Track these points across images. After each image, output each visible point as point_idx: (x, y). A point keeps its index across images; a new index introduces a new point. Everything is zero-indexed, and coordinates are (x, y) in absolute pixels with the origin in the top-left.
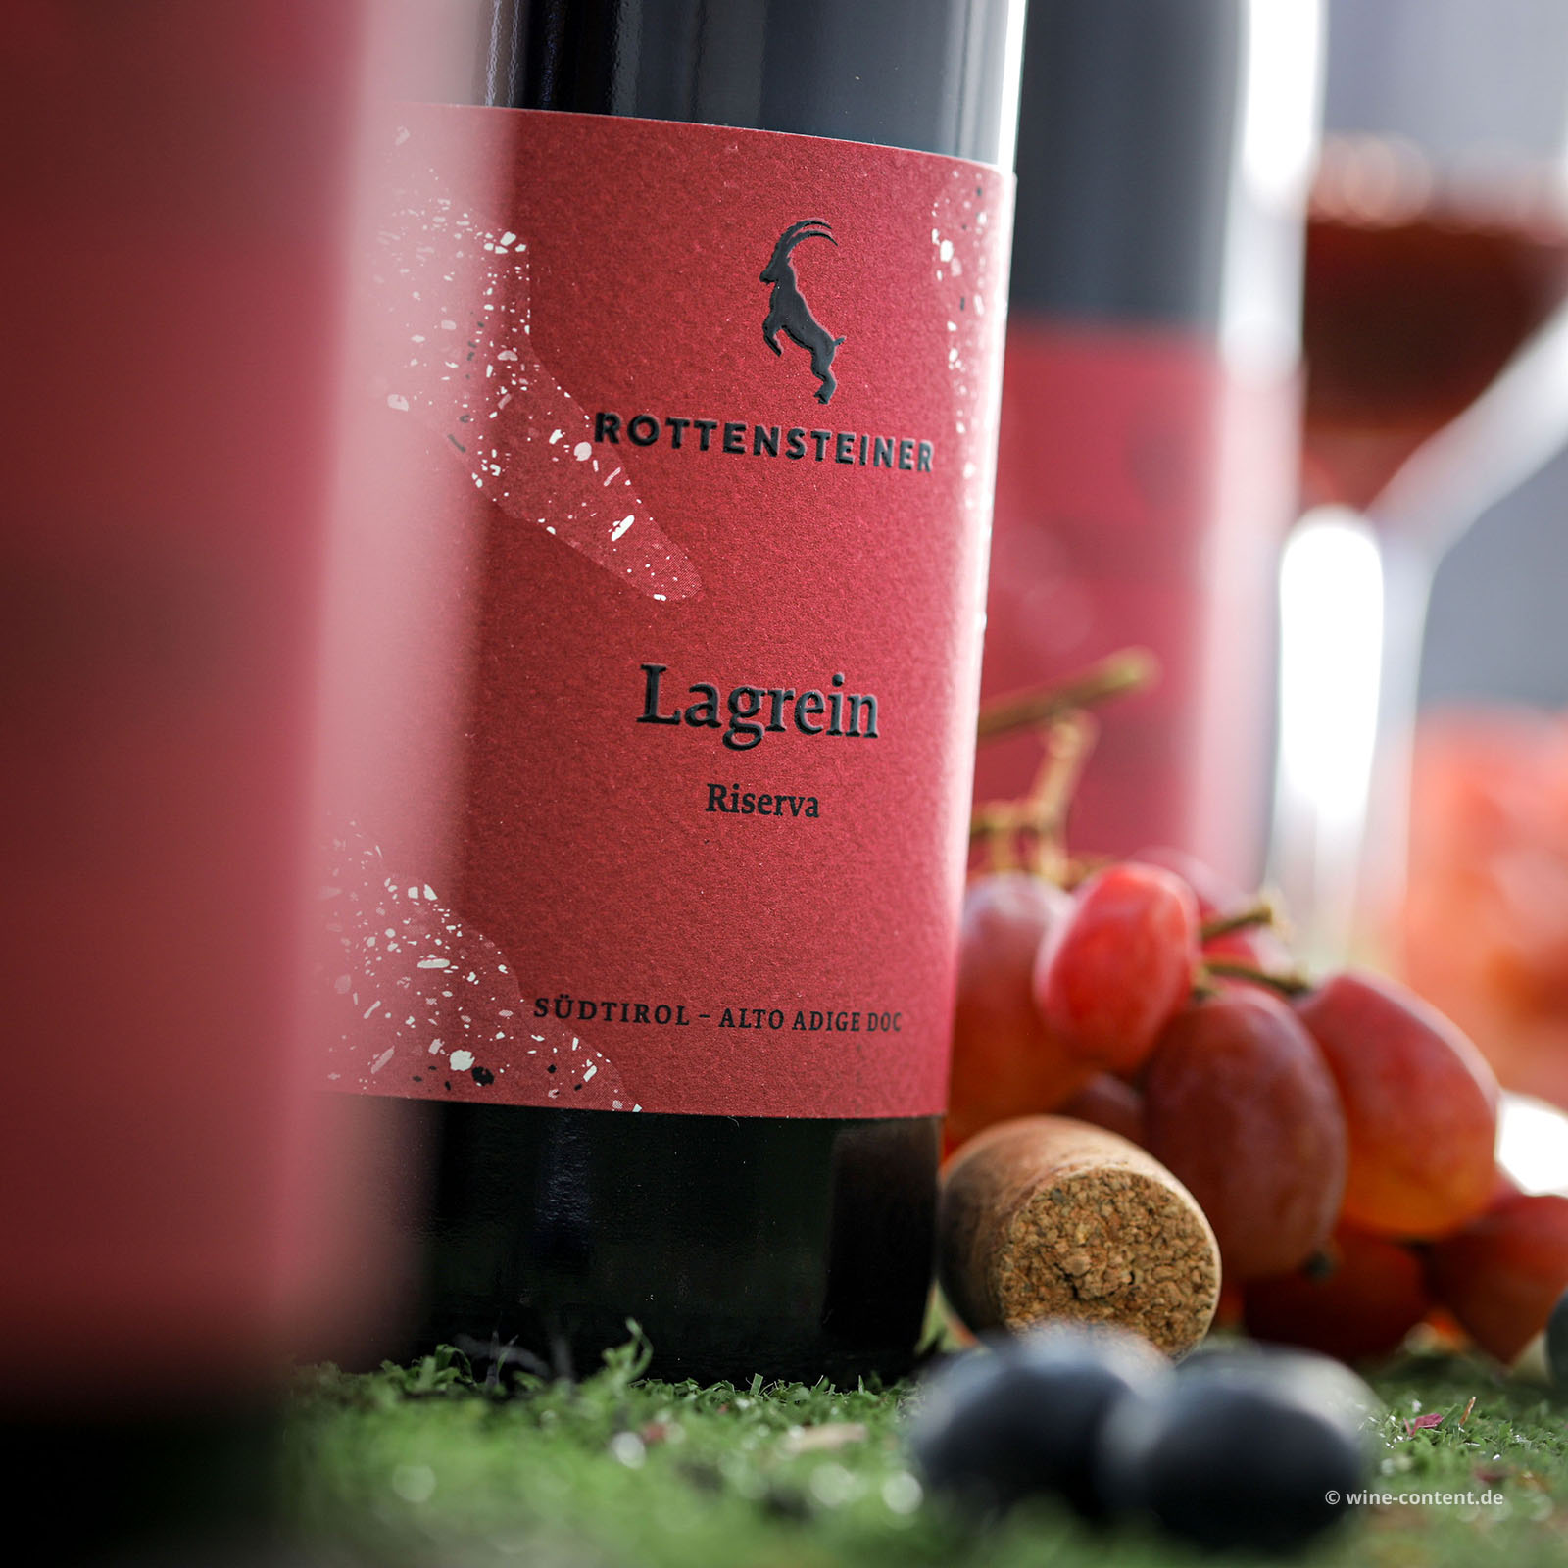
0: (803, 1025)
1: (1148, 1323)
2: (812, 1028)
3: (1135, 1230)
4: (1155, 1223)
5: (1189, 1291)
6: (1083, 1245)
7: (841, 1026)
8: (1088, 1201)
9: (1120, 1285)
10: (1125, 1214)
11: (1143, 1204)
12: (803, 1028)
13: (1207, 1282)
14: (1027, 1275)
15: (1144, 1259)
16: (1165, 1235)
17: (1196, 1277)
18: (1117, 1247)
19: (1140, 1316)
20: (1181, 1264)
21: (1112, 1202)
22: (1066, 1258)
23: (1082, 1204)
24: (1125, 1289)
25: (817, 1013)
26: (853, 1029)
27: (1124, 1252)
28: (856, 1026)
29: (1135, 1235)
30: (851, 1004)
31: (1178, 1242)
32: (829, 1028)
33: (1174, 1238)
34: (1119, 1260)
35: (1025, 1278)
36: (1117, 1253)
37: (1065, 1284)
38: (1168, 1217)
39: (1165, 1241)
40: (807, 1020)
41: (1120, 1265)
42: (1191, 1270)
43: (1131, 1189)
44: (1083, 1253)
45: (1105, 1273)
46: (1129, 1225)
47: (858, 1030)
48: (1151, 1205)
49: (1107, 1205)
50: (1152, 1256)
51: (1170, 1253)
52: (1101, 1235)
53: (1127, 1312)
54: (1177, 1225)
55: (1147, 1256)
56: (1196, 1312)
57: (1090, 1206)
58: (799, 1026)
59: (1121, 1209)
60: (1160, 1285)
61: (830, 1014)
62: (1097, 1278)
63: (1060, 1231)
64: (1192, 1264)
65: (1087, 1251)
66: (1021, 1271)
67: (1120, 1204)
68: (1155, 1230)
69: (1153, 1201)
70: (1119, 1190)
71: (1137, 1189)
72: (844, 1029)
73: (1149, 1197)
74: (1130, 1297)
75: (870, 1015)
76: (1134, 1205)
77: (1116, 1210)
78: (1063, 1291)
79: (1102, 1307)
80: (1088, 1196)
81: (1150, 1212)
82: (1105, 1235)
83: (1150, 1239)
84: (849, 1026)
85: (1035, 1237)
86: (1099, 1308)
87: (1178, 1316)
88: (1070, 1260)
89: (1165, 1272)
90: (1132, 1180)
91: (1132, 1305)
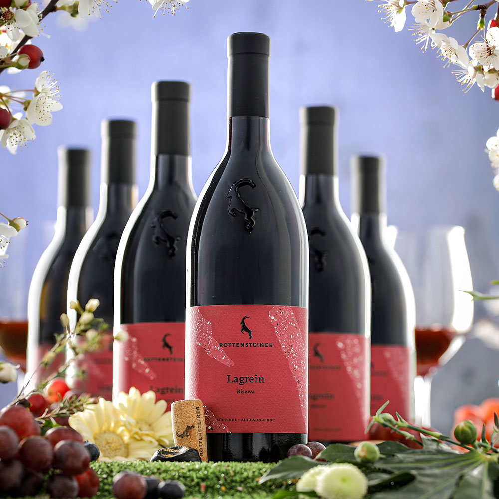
2: (256, 421)
28: (265, 420)
32: (259, 421)
58: (254, 421)
61: (259, 419)
75: (267, 419)
84: (263, 420)
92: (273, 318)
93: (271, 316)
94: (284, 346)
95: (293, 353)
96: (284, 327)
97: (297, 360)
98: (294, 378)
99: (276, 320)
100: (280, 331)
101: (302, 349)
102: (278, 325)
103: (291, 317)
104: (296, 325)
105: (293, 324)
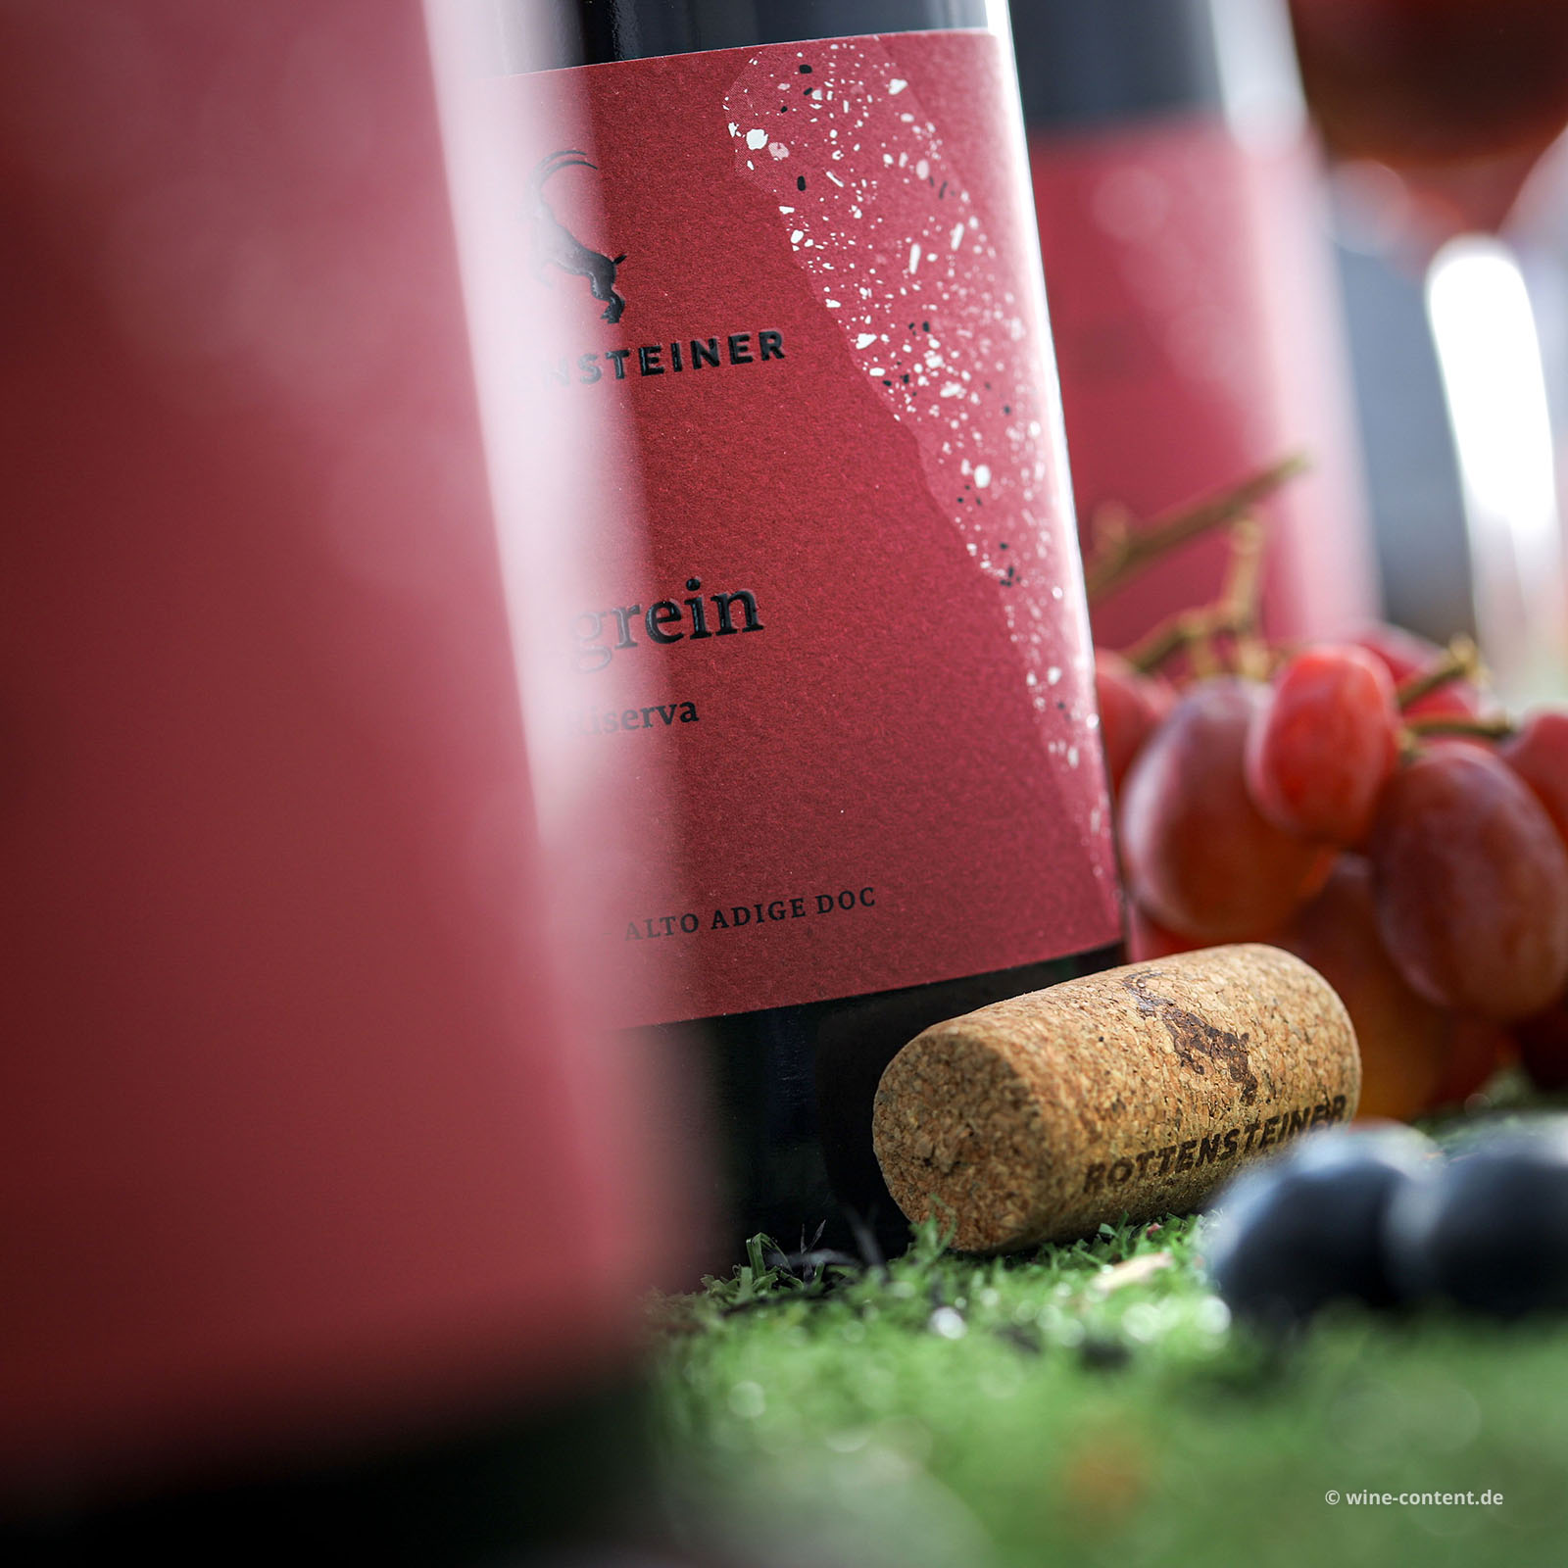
0: (724, 922)
1: (1002, 1160)
2: (737, 923)
3: (945, 1088)
4: (955, 1070)
5: (1011, 1112)
6: (919, 1127)
7: (775, 914)
8: (902, 1086)
9: (962, 1142)
10: (930, 1078)
11: (939, 1061)
12: (725, 925)
13: (1020, 1095)
14: (904, 1180)
15: (966, 1108)
16: (968, 1076)
17: (1009, 1096)
18: (942, 1111)
19: (993, 1158)
20: (993, 1094)
21: (918, 1075)
22: (914, 1148)
23: (900, 1092)
24: (969, 1143)
25: (741, 908)
26: (796, 915)
27: (949, 1112)
28: (799, 912)
29: (948, 1092)
30: (787, 891)
31: (979, 1076)
32: (760, 920)
33: (974, 1074)
34: (948, 1121)
35: (904, 1184)
36: (945, 1117)
37: (930, 1170)
38: (960, 1059)
39: (970, 1081)
40: (729, 917)
41: (951, 1125)
42: (1002, 1092)
43: (924, 1054)
44: (922, 1134)
45: (944, 1140)
46: (939, 1086)
47: (804, 914)
48: (944, 1057)
49: (915, 1080)
50: (970, 1100)
51: (979, 1089)
52: (926, 1109)
53: (983, 1161)
54: (971, 1062)
55: (967, 1103)
56: (1027, 1125)
57: (906, 1090)
58: (719, 925)
59: (927, 1077)
60: (990, 1122)
61: (758, 907)
62: (943, 1149)
63: (899, 1127)
64: (1000, 1086)
65: (923, 1131)
66: (898, 1180)
67: (923, 1073)
68: (958, 1076)
69: (943, 1053)
70: (916, 1062)
71: (928, 1051)
72: (782, 917)
73: (939, 1052)
74: (977, 1147)
75: (819, 898)
76: (933, 1066)
77: (925, 1081)
78: (932, 1176)
79: (965, 1170)
80: (899, 1082)
81: (947, 1063)
82: (928, 1107)
83: (960, 1087)
84: (789, 914)
85: (889, 1144)
86: (965, 1173)
87: (1017, 1138)
88: (917, 1146)
89: (986, 1108)
90: (921, 1045)
91: (982, 1153)
92: (756, 139)
93: (744, 130)
94: (864, 340)
95: (943, 378)
96: (849, 196)
97: (974, 421)
98: (971, 562)
99: (780, 152)
100: (817, 232)
101: (998, 333)
102: (801, 184)
103: (884, 112)
104: (933, 164)
105: (913, 161)
